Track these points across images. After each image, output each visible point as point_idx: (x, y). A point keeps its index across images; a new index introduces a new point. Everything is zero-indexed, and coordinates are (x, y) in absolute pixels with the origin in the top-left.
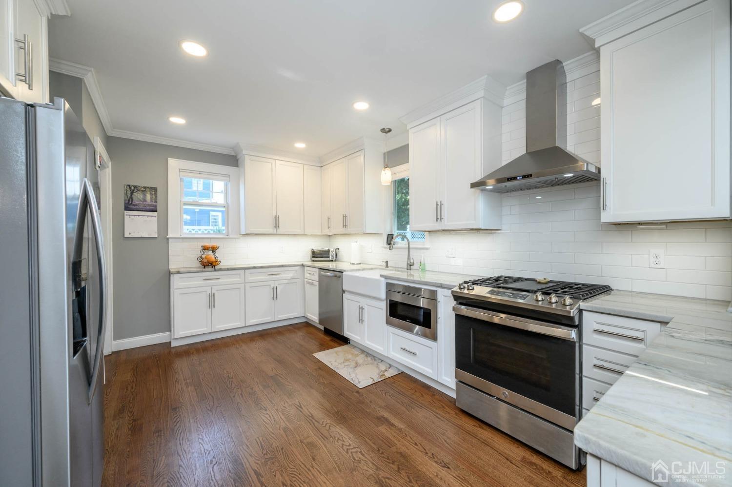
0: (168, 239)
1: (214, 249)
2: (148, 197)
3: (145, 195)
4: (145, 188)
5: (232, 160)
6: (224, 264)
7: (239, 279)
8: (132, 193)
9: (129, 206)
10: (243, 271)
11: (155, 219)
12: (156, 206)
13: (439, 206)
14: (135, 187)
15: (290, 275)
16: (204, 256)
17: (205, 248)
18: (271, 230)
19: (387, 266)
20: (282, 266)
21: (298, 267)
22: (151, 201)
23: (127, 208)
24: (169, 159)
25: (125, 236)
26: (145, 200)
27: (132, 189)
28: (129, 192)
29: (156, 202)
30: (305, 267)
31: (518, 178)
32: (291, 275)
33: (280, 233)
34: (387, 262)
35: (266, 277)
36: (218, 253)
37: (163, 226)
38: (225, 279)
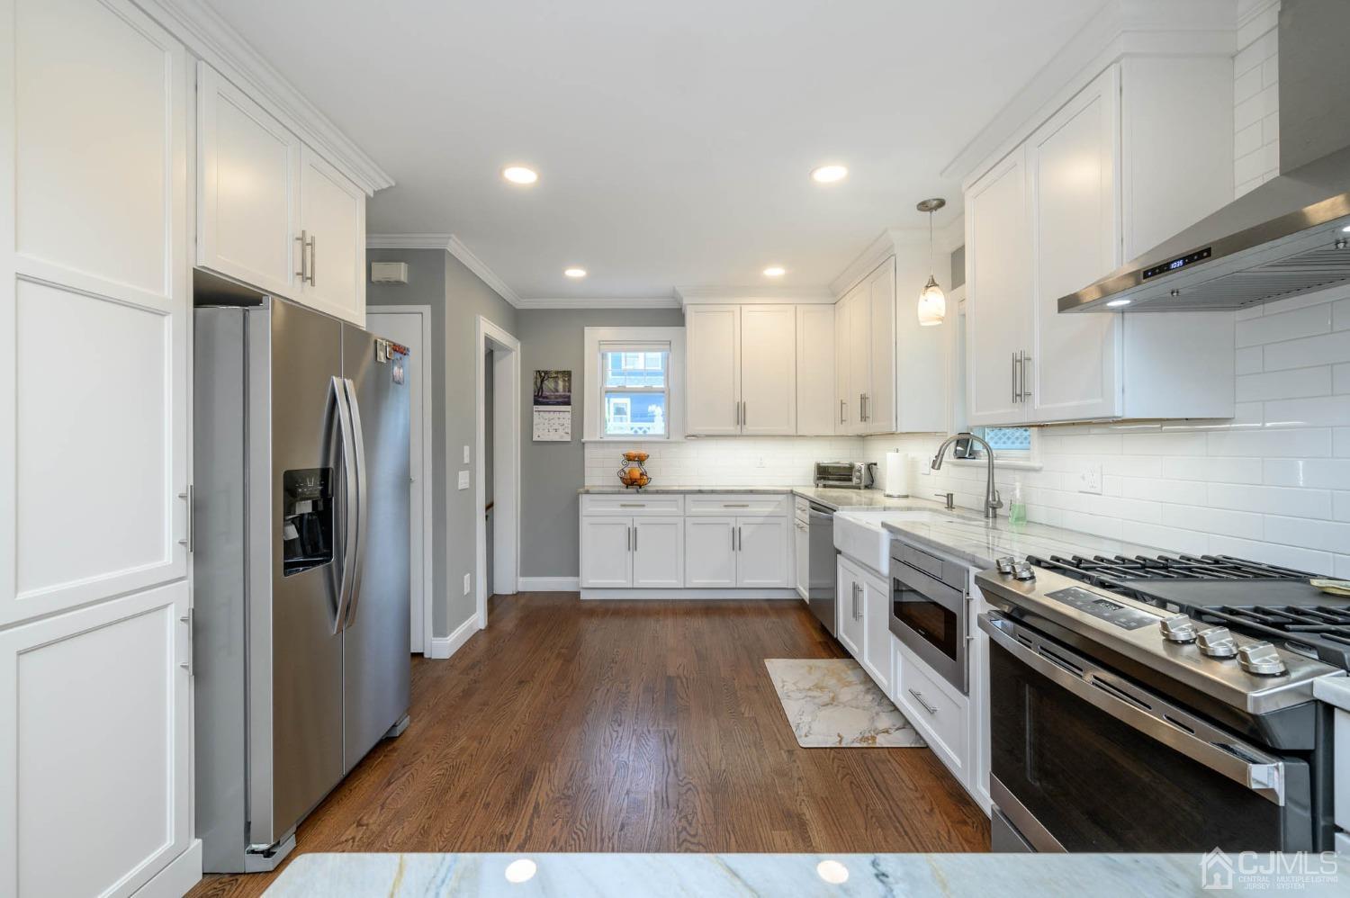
0: (584, 444)
1: (640, 460)
2: (561, 383)
3: (557, 383)
4: (557, 372)
5: (676, 317)
6: (657, 482)
7: (675, 509)
8: (542, 381)
9: (540, 399)
10: (682, 496)
11: (568, 415)
12: (569, 397)
13: (1020, 364)
14: (546, 373)
15: (767, 509)
16: (627, 470)
17: (629, 458)
18: (732, 428)
19: (950, 506)
20: (751, 492)
21: (785, 496)
22: (564, 391)
23: (537, 402)
24: (586, 328)
25: (535, 438)
26: (557, 391)
27: (542, 376)
28: (539, 381)
29: (570, 391)
30: (797, 497)
31: (1173, 266)
32: (770, 510)
33: (749, 433)
34: (950, 497)
35: (720, 510)
36: (647, 465)
37: (578, 425)
38: (652, 507)
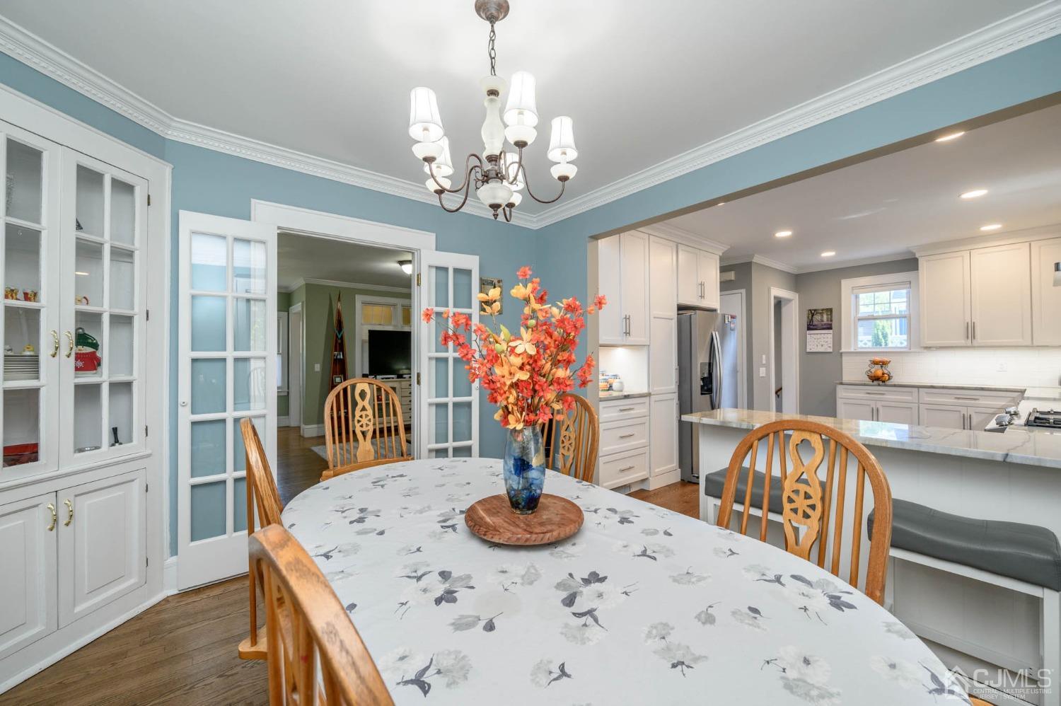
0: (841, 353)
1: (883, 364)
2: (825, 317)
3: (822, 316)
4: (823, 310)
6: (895, 381)
7: (910, 398)
8: (812, 316)
9: (811, 326)
10: (917, 389)
11: (831, 336)
12: (831, 325)
14: (815, 310)
15: (1000, 403)
16: (873, 370)
17: (875, 363)
18: (963, 341)
20: (982, 389)
21: (1018, 393)
22: (828, 320)
23: (809, 329)
24: (842, 280)
25: (808, 350)
26: (822, 321)
27: (812, 313)
28: (810, 316)
29: (831, 321)
32: (1002, 403)
35: (951, 400)
36: (890, 368)
37: (837, 342)
38: (891, 396)
